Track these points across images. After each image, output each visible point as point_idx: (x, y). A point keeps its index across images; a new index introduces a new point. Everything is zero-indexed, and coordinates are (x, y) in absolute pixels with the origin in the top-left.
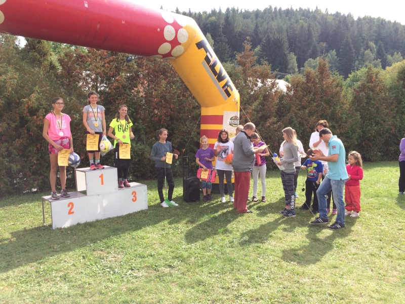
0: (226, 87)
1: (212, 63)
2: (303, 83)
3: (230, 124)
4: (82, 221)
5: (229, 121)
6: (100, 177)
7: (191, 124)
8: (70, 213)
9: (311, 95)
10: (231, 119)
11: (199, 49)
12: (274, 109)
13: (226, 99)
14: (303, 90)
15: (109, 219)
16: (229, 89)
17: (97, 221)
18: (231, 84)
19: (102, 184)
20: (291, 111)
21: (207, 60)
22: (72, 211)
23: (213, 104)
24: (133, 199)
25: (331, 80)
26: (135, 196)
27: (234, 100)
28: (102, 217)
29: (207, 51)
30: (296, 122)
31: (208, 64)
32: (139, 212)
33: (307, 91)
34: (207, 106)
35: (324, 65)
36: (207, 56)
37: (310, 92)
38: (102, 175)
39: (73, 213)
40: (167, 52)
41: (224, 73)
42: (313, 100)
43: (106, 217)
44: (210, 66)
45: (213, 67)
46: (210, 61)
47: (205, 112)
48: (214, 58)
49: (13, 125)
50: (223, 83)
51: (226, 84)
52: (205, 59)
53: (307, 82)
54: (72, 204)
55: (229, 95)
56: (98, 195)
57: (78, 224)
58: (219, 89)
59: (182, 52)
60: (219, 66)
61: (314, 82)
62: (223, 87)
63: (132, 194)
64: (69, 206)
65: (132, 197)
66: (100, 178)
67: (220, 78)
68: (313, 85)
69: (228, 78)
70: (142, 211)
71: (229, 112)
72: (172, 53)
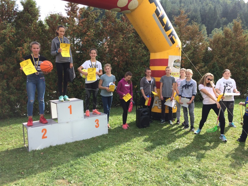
0: (172, 35)
1: (160, 15)
2: (223, 38)
3: (174, 66)
4: (54, 144)
5: (173, 63)
6: (69, 107)
7: (141, 68)
8: (44, 137)
9: (229, 47)
10: (175, 62)
11: (151, 3)
12: (201, 57)
13: (171, 46)
14: (223, 43)
15: (76, 142)
16: (173, 37)
17: (67, 144)
18: (175, 33)
19: (71, 113)
20: (214, 59)
21: (157, 13)
22: (45, 136)
23: (160, 50)
24: (96, 126)
25: (244, 37)
26: (97, 123)
27: (177, 47)
28: (70, 140)
29: (157, 5)
30: (218, 66)
31: (158, 16)
32: (101, 136)
33: (226, 44)
34: (155, 52)
35: (238, 25)
36: (157, 10)
37: (228, 45)
38: (71, 106)
39: (46, 137)
40: (125, 5)
41: (170, 25)
42: (230, 51)
43: (74, 141)
44: (159, 18)
45: (161, 19)
46: (159, 14)
47: (154, 56)
48: (162, 12)
49: (12, 67)
50: (169, 32)
51: (171, 34)
52: (155, 12)
53: (226, 38)
54: (45, 130)
55: (173, 42)
56: (68, 122)
57: (51, 147)
58: (165, 37)
59: (137, 6)
60: (166, 19)
61: (231, 37)
62: (169, 36)
63: (96, 121)
64: (42, 132)
65: (95, 124)
66: (69, 109)
67: (167, 28)
68: (230, 39)
69: (172, 29)
70: (103, 136)
71: (173, 56)
72: (129, 7)
